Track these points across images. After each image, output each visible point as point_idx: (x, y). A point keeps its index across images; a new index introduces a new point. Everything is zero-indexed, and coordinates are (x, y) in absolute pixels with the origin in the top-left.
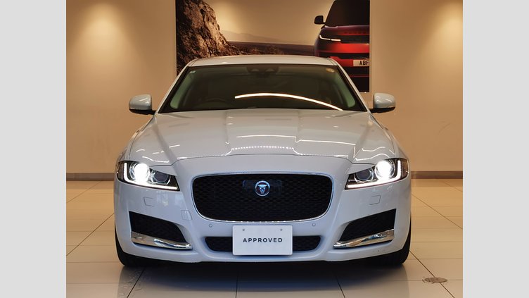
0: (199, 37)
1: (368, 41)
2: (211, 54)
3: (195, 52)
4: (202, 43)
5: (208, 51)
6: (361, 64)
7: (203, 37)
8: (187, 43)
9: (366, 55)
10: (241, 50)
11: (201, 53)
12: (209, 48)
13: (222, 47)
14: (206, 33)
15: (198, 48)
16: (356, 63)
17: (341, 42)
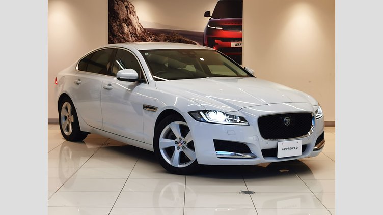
0: (124, 25)
1: (242, 30)
2: (132, 37)
3: (121, 35)
4: (126, 29)
5: (130, 35)
6: (236, 45)
7: (127, 25)
8: (115, 29)
9: (240, 39)
10: (153, 34)
11: (125, 36)
12: (131, 33)
13: (140, 32)
14: (129, 22)
15: (123, 33)
16: (233, 44)
17: (223, 30)
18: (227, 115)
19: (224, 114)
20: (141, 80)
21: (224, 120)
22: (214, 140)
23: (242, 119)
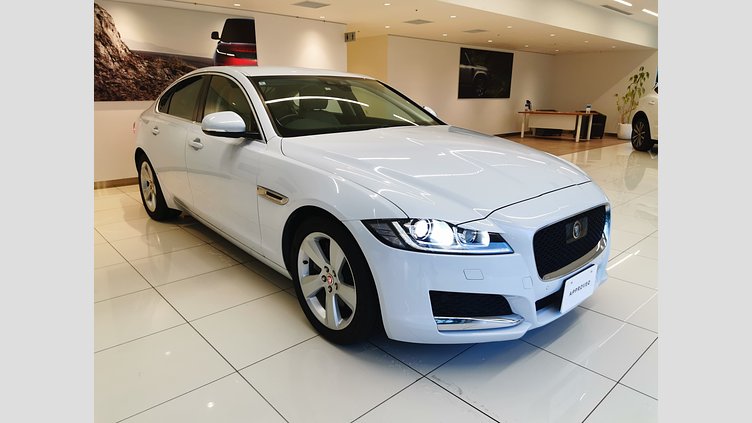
0: (99, 44)
1: (256, 58)
4: (103, 51)
5: (110, 59)
7: (103, 44)
12: (111, 56)
13: (125, 55)
14: (106, 41)
15: (98, 55)
18: (461, 230)
19: (451, 225)
20: (252, 133)
21: (452, 242)
22: (431, 292)
23: (496, 238)
